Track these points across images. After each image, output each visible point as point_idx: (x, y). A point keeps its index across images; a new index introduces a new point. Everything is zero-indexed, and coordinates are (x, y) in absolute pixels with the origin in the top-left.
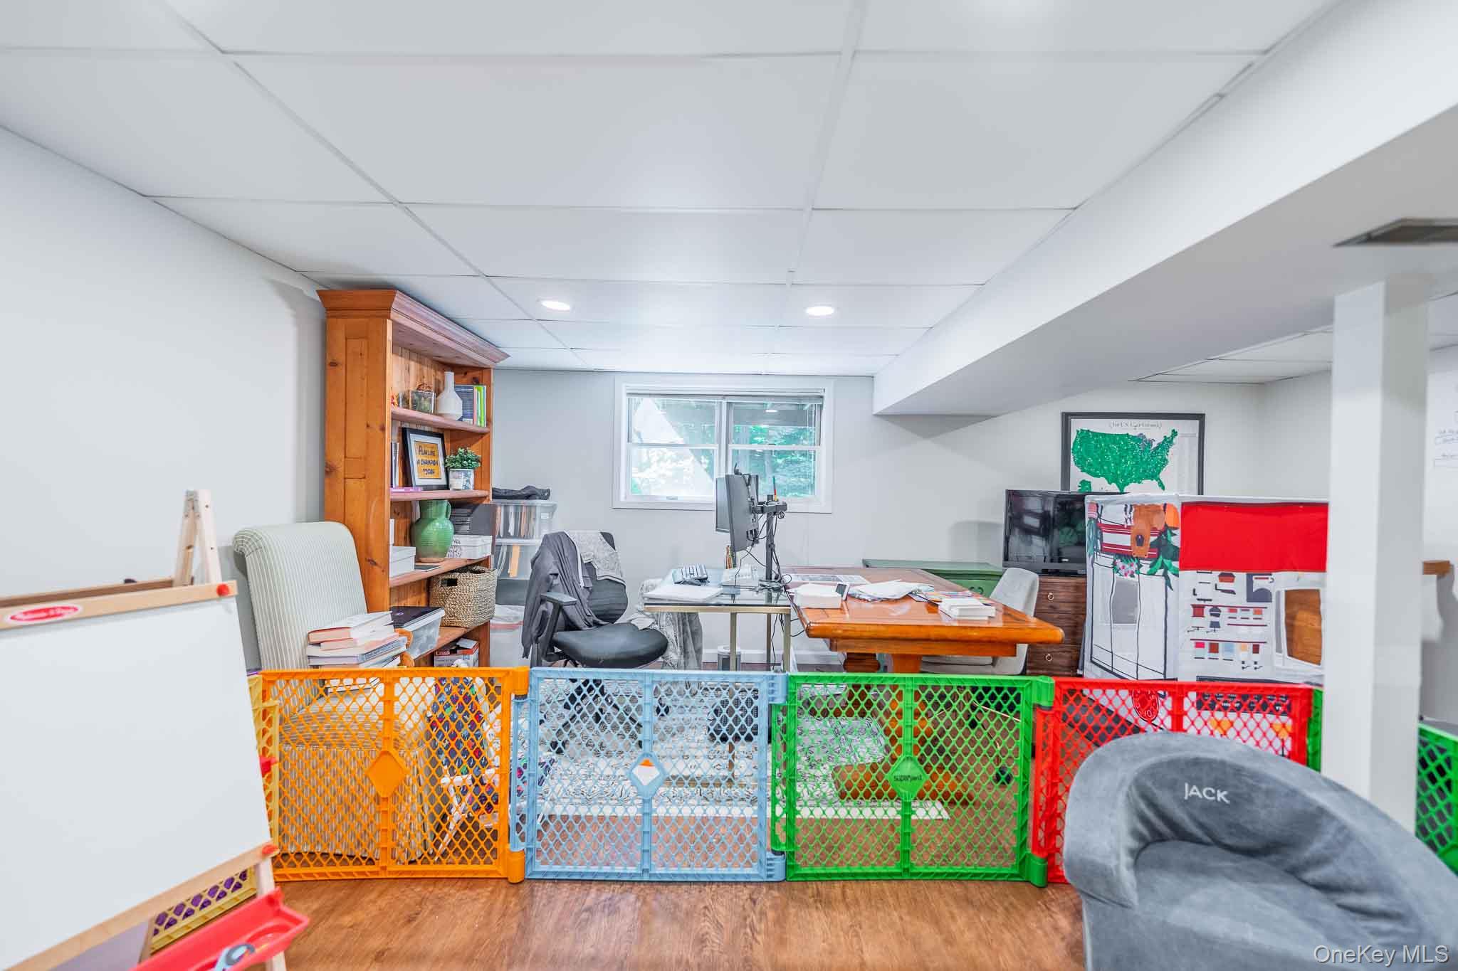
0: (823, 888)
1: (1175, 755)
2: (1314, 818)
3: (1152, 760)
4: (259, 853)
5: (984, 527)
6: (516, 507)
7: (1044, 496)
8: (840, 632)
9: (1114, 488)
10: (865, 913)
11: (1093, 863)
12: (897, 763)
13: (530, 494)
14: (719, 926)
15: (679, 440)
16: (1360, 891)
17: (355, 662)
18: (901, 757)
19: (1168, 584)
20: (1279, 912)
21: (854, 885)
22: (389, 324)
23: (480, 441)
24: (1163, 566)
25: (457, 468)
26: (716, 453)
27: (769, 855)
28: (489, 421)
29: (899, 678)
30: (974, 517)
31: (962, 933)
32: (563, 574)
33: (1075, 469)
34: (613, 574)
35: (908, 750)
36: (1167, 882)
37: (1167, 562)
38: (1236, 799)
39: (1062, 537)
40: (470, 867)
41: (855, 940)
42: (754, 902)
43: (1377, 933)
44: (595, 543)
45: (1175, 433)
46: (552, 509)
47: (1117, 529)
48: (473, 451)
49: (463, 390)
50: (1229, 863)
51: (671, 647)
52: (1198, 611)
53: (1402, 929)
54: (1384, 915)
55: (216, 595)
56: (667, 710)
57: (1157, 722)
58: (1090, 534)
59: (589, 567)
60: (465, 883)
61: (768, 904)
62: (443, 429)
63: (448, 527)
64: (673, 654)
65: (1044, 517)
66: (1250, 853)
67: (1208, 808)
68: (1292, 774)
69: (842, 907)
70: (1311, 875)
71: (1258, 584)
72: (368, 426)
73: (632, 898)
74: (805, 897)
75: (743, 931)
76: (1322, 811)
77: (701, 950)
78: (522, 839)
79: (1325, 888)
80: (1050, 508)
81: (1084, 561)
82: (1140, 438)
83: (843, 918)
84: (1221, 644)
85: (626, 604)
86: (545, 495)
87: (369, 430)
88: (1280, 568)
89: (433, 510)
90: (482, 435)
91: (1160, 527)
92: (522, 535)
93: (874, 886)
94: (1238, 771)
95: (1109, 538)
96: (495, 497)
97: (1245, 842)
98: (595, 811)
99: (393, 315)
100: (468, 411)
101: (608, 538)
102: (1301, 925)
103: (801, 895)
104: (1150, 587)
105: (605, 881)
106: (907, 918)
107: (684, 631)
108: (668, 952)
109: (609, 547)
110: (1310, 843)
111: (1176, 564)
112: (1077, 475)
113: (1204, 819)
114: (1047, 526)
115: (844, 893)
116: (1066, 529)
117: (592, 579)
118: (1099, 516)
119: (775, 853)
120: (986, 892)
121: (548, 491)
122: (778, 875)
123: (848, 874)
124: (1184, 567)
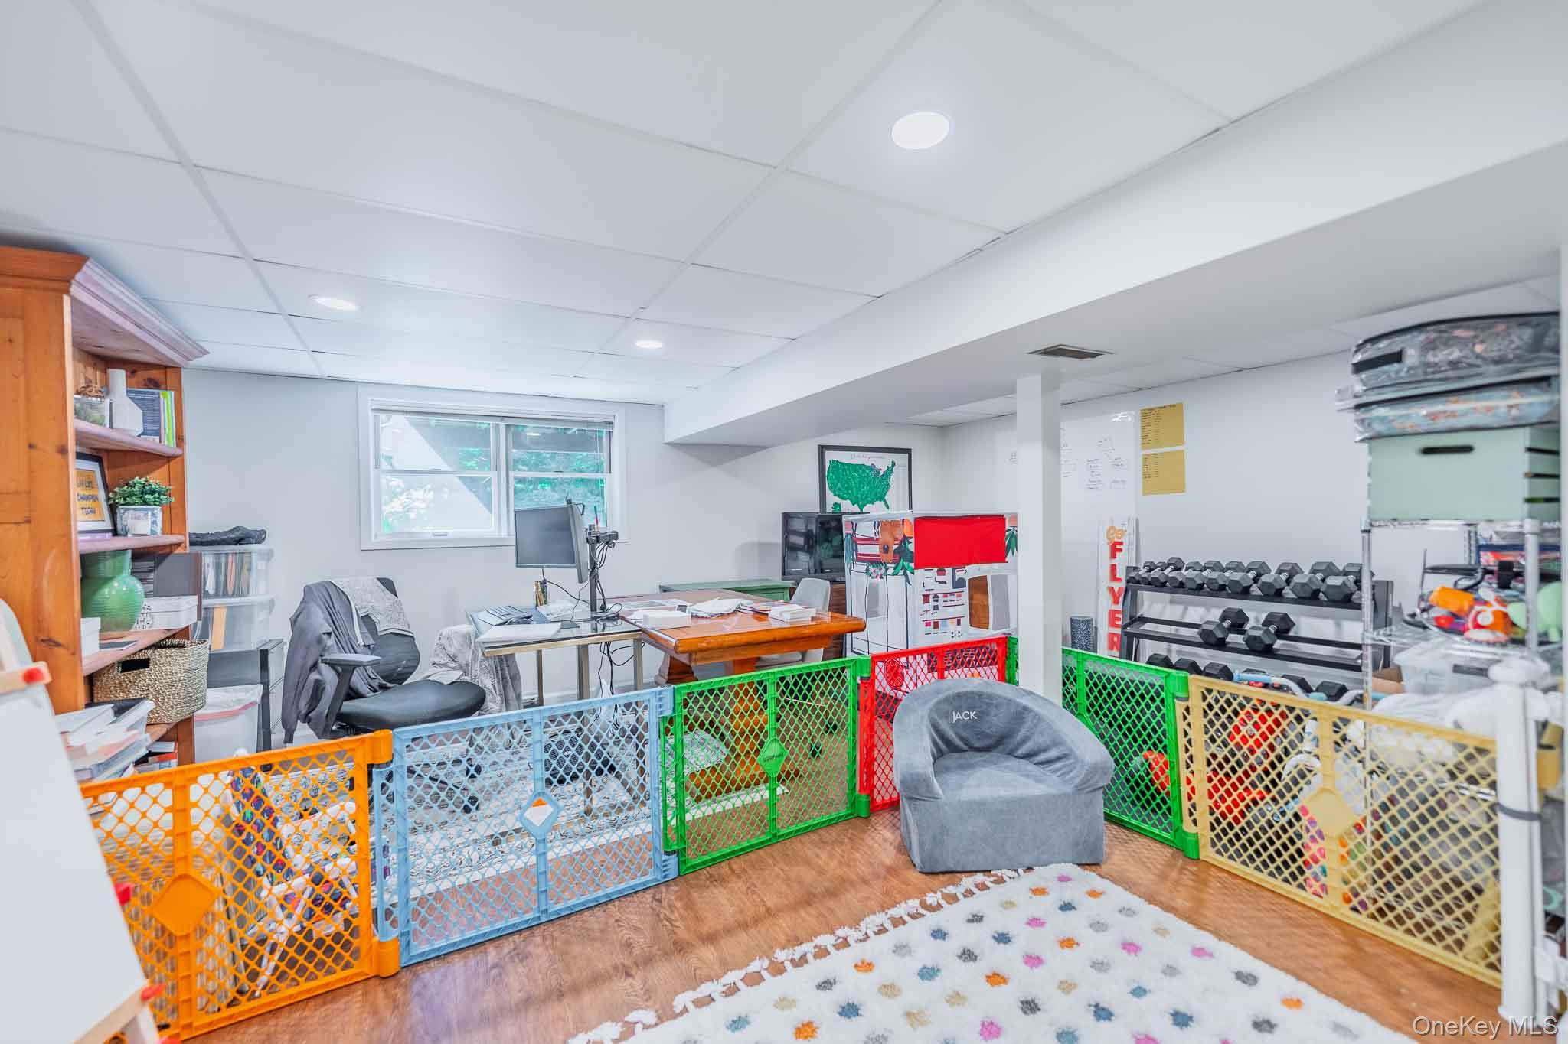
0: (713, 871)
1: (946, 694)
2: (1021, 714)
3: (935, 700)
4: (138, 998)
5: (763, 547)
6: (218, 555)
7: (807, 517)
8: (704, 644)
9: (856, 508)
10: (754, 877)
11: (918, 775)
12: (765, 746)
13: (242, 538)
14: (636, 929)
15: (445, 467)
16: (1045, 750)
17: (89, 776)
18: (768, 741)
19: (907, 580)
20: (1010, 776)
21: (736, 860)
22: (66, 300)
23: (166, 466)
24: (903, 567)
25: (134, 504)
26: (494, 481)
27: (664, 857)
28: (180, 440)
29: (764, 675)
30: (756, 540)
31: (828, 864)
32: (335, 632)
33: (829, 494)
34: (400, 627)
35: (772, 734)
36: (953, 778)
37: (906, 564)
38: (981, 715)
39: (823, 551)
40: (305, 986)
41: (755, 896)
42: (659, 901)
43: (1055, 771)
44: (371, 592)
45: (894, 464)
46: (269, 556)
47: (868, 541)
48: (156, 479)
49: (140, 396)
50: (978, 758)
51: (489, 698)
52: (926, 599)
53: (1067, 762)
54: (1059, 759)
55: (23, 685)
56: (478, 770)
57: (904, 688)
58: (847, 546)
59: (367, 621)
60: (319, 1001)
61: (673, 898)
62: (99, 450)
63: (134, 586)
64: (493, 702)
65: (808, 535)
66: (987, 749)
67: (966, 726)
68: (1004, 690)
69: (734, 879)
70: (1020, 752)
71: (959, 575)
72: (31, 446)
73: (538, 940)
74: (702, 882)
75: (660, 925)
76: (1025, 708)
77: (631, 953)
78: (394, 924)
79: (1027, 756)
80: (813, 527)
81: (843, 570)
82: (872, 467)
83: (739, 885)
84: (940, 622)
85: (418, 659)
86: (259, 537)
87: (33, 452)
88: (970, 563)
89: (107, 567)
90: (169, 458)
91: (901, 537)
92: (230, 592)
93: (753, 856)
94: (980, 695)
95: (863, 549)
96: (192, 544)
97: (987, 742)
98: (446, 884)
99: (74, 289)
100: (152, 424)
101: (388, 585)
102: (1024, 779)
103: (695, 882)
104: (892, 585)
105: (497, 938)
106: (786, 868)
107: (504, 678)
108: (600, 966)
109: (390, 595)
110: (1019, 731)
111: (912, 565)
112: (831, 499)
113: (964, 734)
114: (811, 543)
115: (731, 868)
116: (825, 545)
117: (371, 634)
118: (854, 532)
119: (666, 853)
120: (833, 833)
121: (264, 532)
122: (673, 873)
123: (729, 854)
124: (917, 567)
